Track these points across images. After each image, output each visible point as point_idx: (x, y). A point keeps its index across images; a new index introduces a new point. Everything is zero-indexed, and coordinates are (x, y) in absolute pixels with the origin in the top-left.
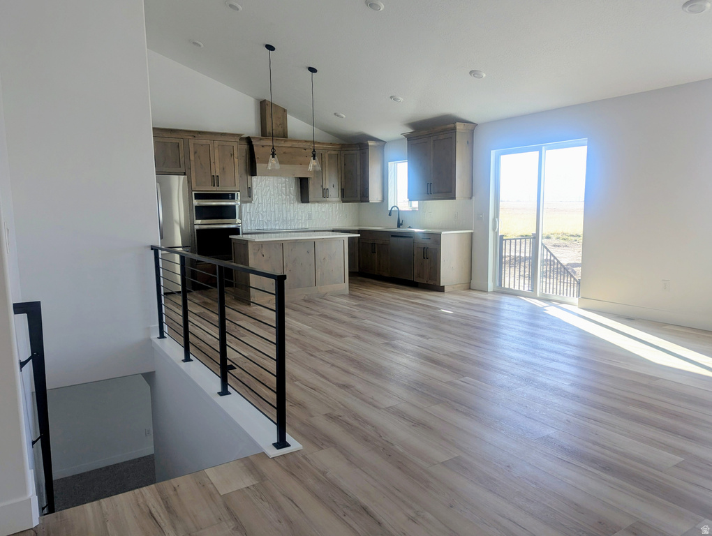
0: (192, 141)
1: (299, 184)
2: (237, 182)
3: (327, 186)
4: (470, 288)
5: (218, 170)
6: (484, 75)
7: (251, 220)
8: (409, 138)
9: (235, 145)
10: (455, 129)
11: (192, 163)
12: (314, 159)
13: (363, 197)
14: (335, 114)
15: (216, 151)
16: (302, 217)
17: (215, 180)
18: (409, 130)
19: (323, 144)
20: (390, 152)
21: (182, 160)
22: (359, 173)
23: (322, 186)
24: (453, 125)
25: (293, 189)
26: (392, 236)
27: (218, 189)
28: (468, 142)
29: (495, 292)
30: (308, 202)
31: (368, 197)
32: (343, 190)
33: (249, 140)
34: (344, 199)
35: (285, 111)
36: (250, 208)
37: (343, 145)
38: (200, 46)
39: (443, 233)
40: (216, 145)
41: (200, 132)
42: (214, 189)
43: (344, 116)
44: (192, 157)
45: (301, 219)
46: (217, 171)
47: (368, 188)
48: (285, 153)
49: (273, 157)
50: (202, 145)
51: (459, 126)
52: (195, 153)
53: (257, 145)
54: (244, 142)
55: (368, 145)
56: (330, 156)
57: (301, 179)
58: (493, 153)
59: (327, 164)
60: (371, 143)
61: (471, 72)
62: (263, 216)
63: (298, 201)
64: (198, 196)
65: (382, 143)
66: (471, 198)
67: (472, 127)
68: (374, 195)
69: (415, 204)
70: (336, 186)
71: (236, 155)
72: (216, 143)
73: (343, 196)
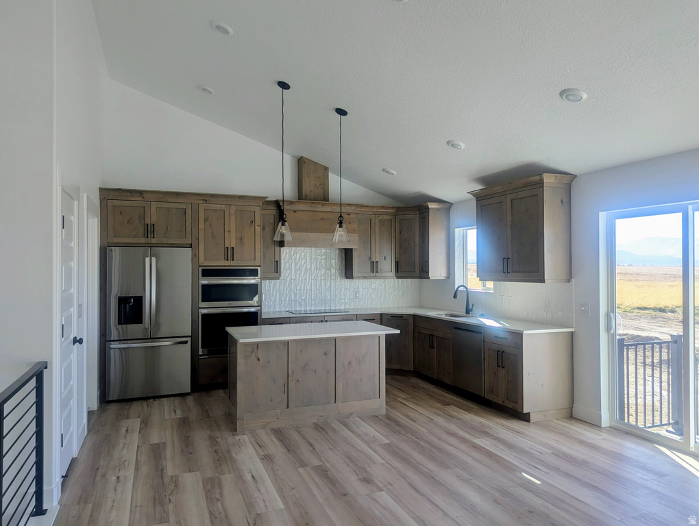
0: (202, 207)
1: (344, 255)
2: (258, 254)
3: (376, 258)
4: (571, 416)
5: (233, 240)
6: (585, 96)
7: (280, 300)
8: (480, 197)
9: (257, 210)
10: (540, 184)
11: (201, 233)
12: (341, 226)
13: (422, 271)
14: (384, 170)
15: (233, 218)
16: (345, 295)
17: (229, 253)
18: (478, 187)
19: (373, 207)
20: (455, 216)
21: (189, 229)
22: (417, 242)
23: (370, 258)
24: (537, 178)
25: (335, 261)
26: (455, 328)
27: (233, 263)
28: (562, 201)
29: (614, 429)
30: (352, 278)
31: (428, 272)
32: (397, 263)
33: (278, 205)
34: (399, 274)
35: (326, 169)
36: (280, 286)
37: (398, 208)
38: (211, 93)
39: (525, 332)
40: (232, 211)
41: (212, 196)
42: (228, 263)
43: (395, 173)
44: (201, 226)
45: (345, 299)
46: (231, 242)
47: (428, 261)
48: (322, 219)
49: (283, 225)
50: (216, 211)
51: (548, 179)
52: (206, 220)
53: (288, 210)
54: (273, 207)
55: (427, 208)
56: (382, 222)
57: (346, 250)
58: (602, 216)
59: (377, 231)
60: (431, 206)
61: (562, 94)
62: (296, 294)
63: (341, 276)
64: (207, 273)
65: (447, 206)
66: (569, 281)
67: (568, 181)
68: (437, 269)
69: (490, 284)
70: (389, 259)
71: (257, 221)
72: (233, 208)
73: (397, 271)
